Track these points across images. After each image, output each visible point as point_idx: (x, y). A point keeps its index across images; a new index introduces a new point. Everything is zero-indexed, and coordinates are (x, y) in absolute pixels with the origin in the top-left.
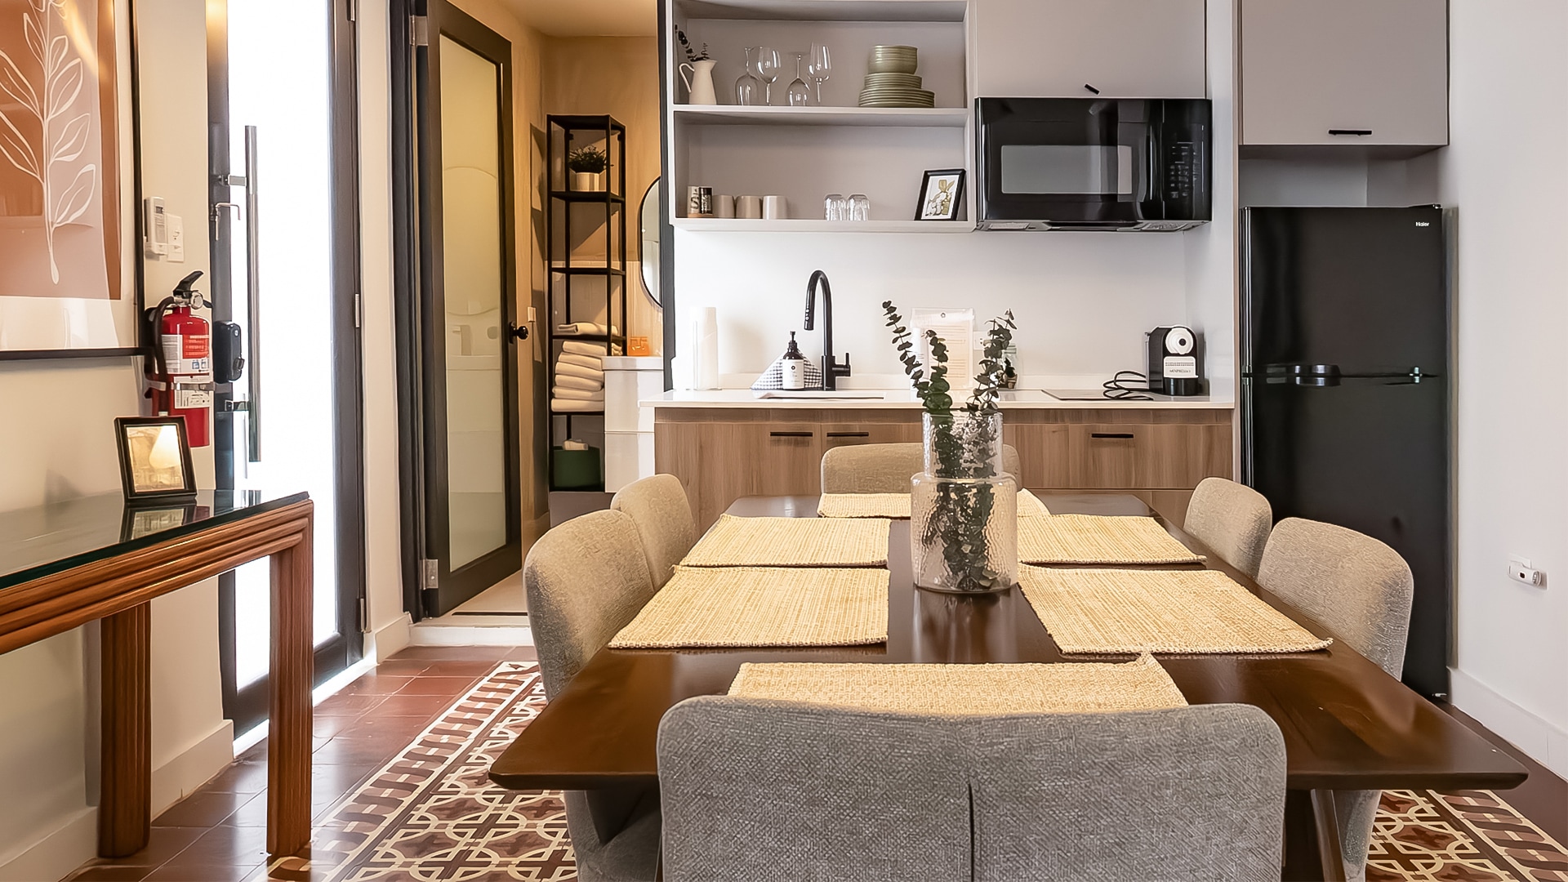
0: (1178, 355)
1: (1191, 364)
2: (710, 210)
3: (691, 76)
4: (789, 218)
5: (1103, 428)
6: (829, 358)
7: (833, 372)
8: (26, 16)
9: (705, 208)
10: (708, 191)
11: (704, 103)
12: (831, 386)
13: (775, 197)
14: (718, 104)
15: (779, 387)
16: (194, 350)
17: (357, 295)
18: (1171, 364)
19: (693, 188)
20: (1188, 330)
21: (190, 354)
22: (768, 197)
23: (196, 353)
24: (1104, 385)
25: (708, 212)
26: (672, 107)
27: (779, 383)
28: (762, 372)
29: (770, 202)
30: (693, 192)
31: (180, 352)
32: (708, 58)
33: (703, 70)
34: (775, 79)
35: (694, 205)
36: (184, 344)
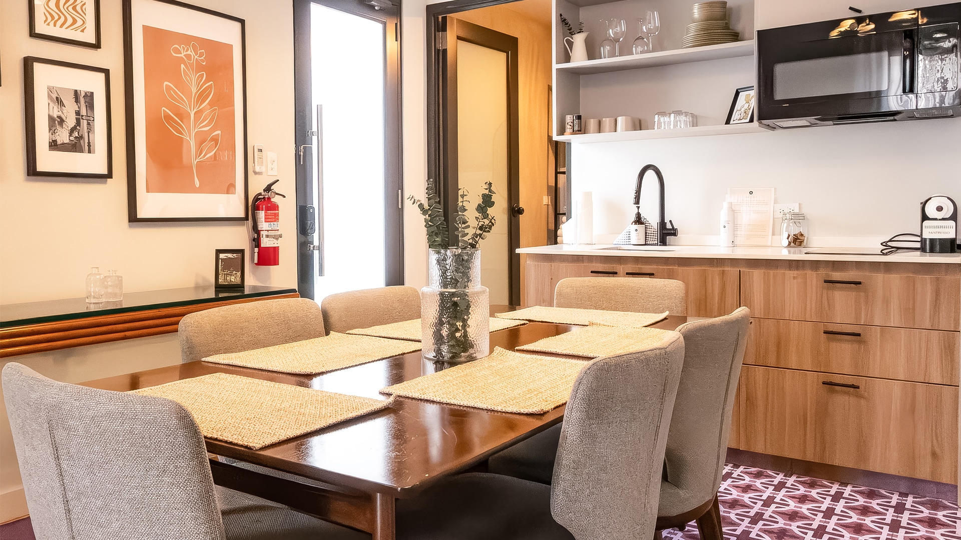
0: (936, 219)
1: (951, 227)
2: (580, 129)
3: (571, 44)
4: (635, 130)
5: (837, 276)
6: (662, 224)
7: (666, 233)
8: (183, 66)
9: (576, 128)
10: (579, 118)
11: (579, 59)
12: (663, 242)
13: (624, 117)
14: (589, 59)
15: (628, 243)
16: (270, 218)
17: (400, 191)
18: (930, 227)
19: (569, 116)
20: (949, 198)
21: (268, 220)
22: (620, 117)
23: (269, 220)
24: (882, 244)
25: (578, 131)
26: (555, 66)
27: (628, 240)
28: (620, 234)
29: (620, 120)
30: (569, 119)
31: (263, 220)
32: (583, 32)
33: (579, 40)
34: (622, 39)
35: (569, 127)
36: (265, 215)
